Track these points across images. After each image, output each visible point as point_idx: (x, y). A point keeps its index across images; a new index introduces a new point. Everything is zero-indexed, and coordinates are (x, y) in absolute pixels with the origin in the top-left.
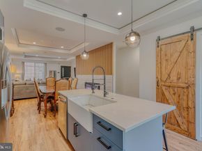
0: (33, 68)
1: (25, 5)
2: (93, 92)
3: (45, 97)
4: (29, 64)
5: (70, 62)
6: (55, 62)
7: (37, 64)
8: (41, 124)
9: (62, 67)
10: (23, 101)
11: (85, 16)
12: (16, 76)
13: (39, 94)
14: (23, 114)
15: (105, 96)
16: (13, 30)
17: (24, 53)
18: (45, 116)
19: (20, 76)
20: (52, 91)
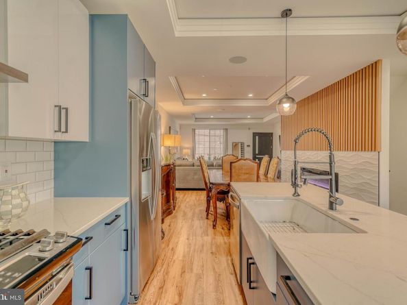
0: (207, 139)
1: (177, 34)
2: (296, 194)
3: (214, 192)
4: (202, 131)
5: (272, 123)
6: (243, 126)
7: (212, 132)
8: (205, 238)
9: (255, 134)
10: (190, 192)
11: (287, 13)
12: (185, 151)
13: (206, 184)
14: (185, 214)
15: (331, 208)
16: (172, 80)
17: (194, 114)
18: (214, 226)
19: (189, 151)
20: (227, 180)
